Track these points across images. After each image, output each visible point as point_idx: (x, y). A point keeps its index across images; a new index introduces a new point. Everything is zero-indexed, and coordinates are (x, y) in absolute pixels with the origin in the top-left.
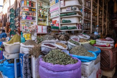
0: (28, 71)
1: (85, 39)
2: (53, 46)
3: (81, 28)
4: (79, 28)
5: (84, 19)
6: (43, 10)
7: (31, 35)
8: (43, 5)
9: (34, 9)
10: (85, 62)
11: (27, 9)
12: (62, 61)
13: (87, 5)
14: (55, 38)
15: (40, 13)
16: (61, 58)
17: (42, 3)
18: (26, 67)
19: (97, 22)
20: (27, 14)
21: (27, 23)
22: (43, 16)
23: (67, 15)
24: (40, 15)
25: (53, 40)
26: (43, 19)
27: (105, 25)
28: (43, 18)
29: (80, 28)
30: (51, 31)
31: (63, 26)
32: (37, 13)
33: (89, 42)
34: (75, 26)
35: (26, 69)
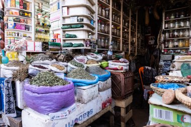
0: (12, 99)
1: (95, 61)
2: (45, 68)
3: (90, 46)
4: (86, 46)
5: (98, 34)
6: (43, 15)
7: (18, 53)
8: (44, 7)
9: (28, 13)
10: (82, 86)
11: (16, 13)
12: (49, 83)
13: (104, 14)
14: (51, 58)
15: (38, 19)
16: (48, 80)
17: (42, 4)
18: (9, 94)
19: (120, 37)
20: (17, 20)
21: (16, 35)
22: (43, 24)
23: (71, 28)
24: (39, 23)
25: (47, 61)
26: (43, 29)
27: (133, 41)
28: (44, 27)
29: (88, 45)
30: (48, 49)
31: (67, 42)
32: (33, 19)
33: (100, 64)
34: (82, 42)
35: (8, 96)
